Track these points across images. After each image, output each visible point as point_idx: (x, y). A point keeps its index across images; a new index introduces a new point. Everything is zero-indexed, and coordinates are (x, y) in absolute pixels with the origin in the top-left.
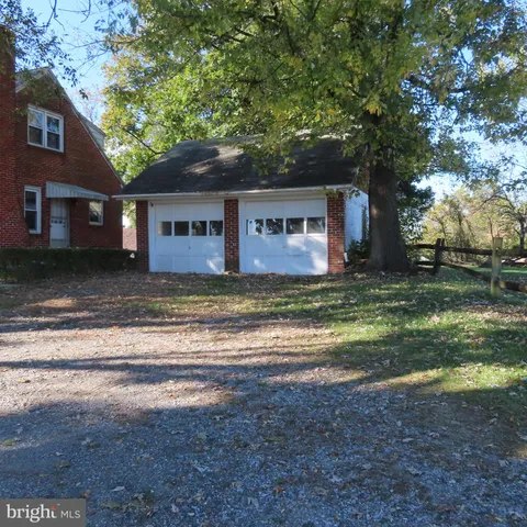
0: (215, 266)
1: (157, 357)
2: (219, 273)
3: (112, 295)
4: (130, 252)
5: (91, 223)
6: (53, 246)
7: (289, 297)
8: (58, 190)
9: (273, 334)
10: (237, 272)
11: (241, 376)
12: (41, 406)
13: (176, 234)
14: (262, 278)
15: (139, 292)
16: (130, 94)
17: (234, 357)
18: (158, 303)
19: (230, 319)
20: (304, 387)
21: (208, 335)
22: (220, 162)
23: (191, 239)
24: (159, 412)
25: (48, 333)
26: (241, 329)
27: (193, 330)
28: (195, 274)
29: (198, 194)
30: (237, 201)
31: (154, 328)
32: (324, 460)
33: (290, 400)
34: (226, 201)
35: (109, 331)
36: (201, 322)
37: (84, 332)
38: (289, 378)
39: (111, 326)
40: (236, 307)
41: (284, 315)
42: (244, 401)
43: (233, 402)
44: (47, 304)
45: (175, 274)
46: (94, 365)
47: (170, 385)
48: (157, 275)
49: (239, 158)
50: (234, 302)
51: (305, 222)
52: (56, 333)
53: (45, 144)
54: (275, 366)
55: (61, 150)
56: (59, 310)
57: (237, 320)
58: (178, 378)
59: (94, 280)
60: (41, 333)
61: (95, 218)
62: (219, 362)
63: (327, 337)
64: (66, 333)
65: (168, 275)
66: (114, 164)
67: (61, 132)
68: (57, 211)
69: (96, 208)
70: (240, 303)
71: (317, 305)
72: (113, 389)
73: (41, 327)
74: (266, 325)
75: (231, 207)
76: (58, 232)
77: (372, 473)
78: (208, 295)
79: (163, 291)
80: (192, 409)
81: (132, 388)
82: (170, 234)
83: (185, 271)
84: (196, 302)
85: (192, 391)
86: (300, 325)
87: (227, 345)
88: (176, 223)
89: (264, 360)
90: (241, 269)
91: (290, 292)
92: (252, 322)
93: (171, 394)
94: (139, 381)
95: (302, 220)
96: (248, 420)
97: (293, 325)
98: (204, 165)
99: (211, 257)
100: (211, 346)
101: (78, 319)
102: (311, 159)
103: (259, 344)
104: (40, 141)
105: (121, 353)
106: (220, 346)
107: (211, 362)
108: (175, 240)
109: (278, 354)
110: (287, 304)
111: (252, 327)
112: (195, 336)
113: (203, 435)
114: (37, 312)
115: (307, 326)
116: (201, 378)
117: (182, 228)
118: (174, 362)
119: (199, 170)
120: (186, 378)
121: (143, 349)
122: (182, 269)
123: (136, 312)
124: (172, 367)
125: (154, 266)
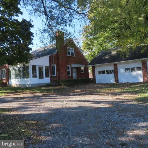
0: (112, 81)
1: (99, 100)
2: (113, 83)
3: (88, 89)
4: (91, 79)
5: (82, 72)
6: (74, 78)
7: (130, 88)
8: (74, 66)
9: (124, 96)
10: (118, 82)
11: (116, 103)
12: (80, 106)
13: (102, 74)
14: (124, 84)
15: (94, 88)
16: (90, 44)
17: (115, 100)
18: (99, 90)
19: (115, 93)
20: (128, 104)
21: (109, 96)
22: (112, 55)
23: (106, 75)
24: (100, 108)
25: (77, 96)
26: (117, 95)
27: (106, 95)
28: (107, 83)
29: (107, 64)
30: (117, 64)
31: (98, 95)
32: (128, 113)
33: (125, 106)
34: (114, 65)
35: (89, 96)
36: (108, 94)
37: (84, 96)
38: (126, 103)
39: (89, 95)
40: (117, 91)
41: (128, 92)
42: (116, 106)
43: (113, 106)
44: (76, 91)
45: (102, 84)
46: (87, 101)
47: (102, 104)
48: (98, 84)
49: (117, 53)
50: (116, 89)
51: (136, 69)
52: (79, 96)
53: (71, 55)
54: (123, 101)
55: (74, 56)
56: (78, 92)
57: (117, 93)
58: (103, 103)
59: (84, 86)
60: (76, 96)
61: (82, 71)
62: (112, 101)
63: (137, 96)
64: (81, 96)
65: (101, 84)
66: (86, 57)
67: (74, 52)
68: (74, 70)
69: (82, 68)
70: (118, 89)
71: (137, 89)
72: (91, 104)
73: (76, 95)
74: (123, 94)
75: (116, 66)
76: (74, 75)
77: (136, 115)
78: (110, 88)
79: (100, 88)
80: (106, 107)
81: (95, 104)
82: (100, 74)
83: (105, 83)
84: (107, 90)
85: (106, 105)
86: (131, 94)
87: (114, 98)
88: (102, 71)
89: (121, 100)
90: (119, 82)
91: (131, 87)
92: (120, 94)
93: (102, 105)
94: (96, 103)
95: (135, 68)
96: (116, 109)
97: (130, 94)
98: (108, 56)
99: (111, 79)
100: (110, 98)
101: (82, 94)
102: (137, 52)
103: (121, 98)
104: (70, 55)
105: (92, 99)
106: (112, 98)
107: (110, 101)
108: (102, 75)
109: (125, 99)
110: (129, 89)
111: (120, 95)
112: (107, 96)
113: (108, 110)
114: (74, 92)
115: (133, 94)
116: (108, 103)
117: (103, 72)
118: (103, 101)
119: (107, 57)
120: (105, 103)
121: (96, 99)
122: (104, 82)
123: (94, 92)
124: (102, 101)
125: (97, 82)
